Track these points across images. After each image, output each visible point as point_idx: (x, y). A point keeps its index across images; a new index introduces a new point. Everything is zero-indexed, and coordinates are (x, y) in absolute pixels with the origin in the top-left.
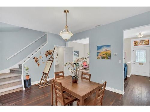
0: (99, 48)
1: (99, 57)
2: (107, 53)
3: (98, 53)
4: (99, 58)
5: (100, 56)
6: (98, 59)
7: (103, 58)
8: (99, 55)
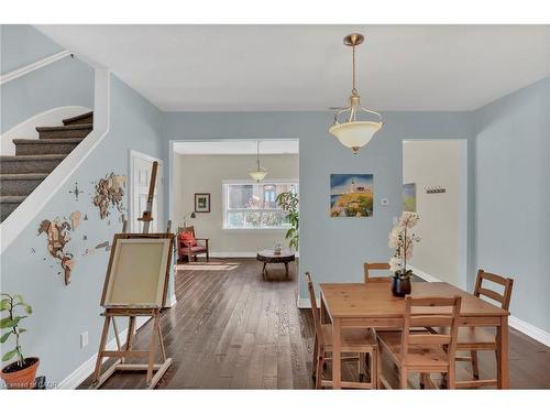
0: (338, 180)
1: (337, 209)
2: (362, 199)
3: (332, 196)
4: (338, 215)
5: (342, 205)
6: (332, 215)
7: (351, 213)
8: (338, 203)
